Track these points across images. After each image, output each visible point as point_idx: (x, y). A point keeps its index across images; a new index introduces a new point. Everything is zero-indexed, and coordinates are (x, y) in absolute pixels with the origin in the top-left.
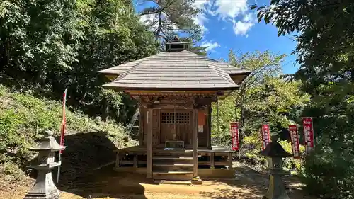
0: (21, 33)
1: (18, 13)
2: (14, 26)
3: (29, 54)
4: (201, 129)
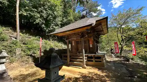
2: (42, 24)
4: (91, 46)
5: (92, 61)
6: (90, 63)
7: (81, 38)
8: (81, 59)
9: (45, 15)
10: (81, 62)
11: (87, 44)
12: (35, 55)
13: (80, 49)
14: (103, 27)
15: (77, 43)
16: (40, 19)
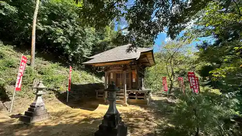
0: (67, 47)
1: (66, 40)
2: (65, 45)
3: (72, 54)
4: (134, 81)
5: (135, 98)
6: (132, 101)
7: (123, 70)
8: (122, 96)
9: (71, 32)
10: (121, 99)
11: (130, 78)
12: (59, 89)
13: (121, 84)
14: (149, 59)
15: (117, 76)
16: (64, 37)
